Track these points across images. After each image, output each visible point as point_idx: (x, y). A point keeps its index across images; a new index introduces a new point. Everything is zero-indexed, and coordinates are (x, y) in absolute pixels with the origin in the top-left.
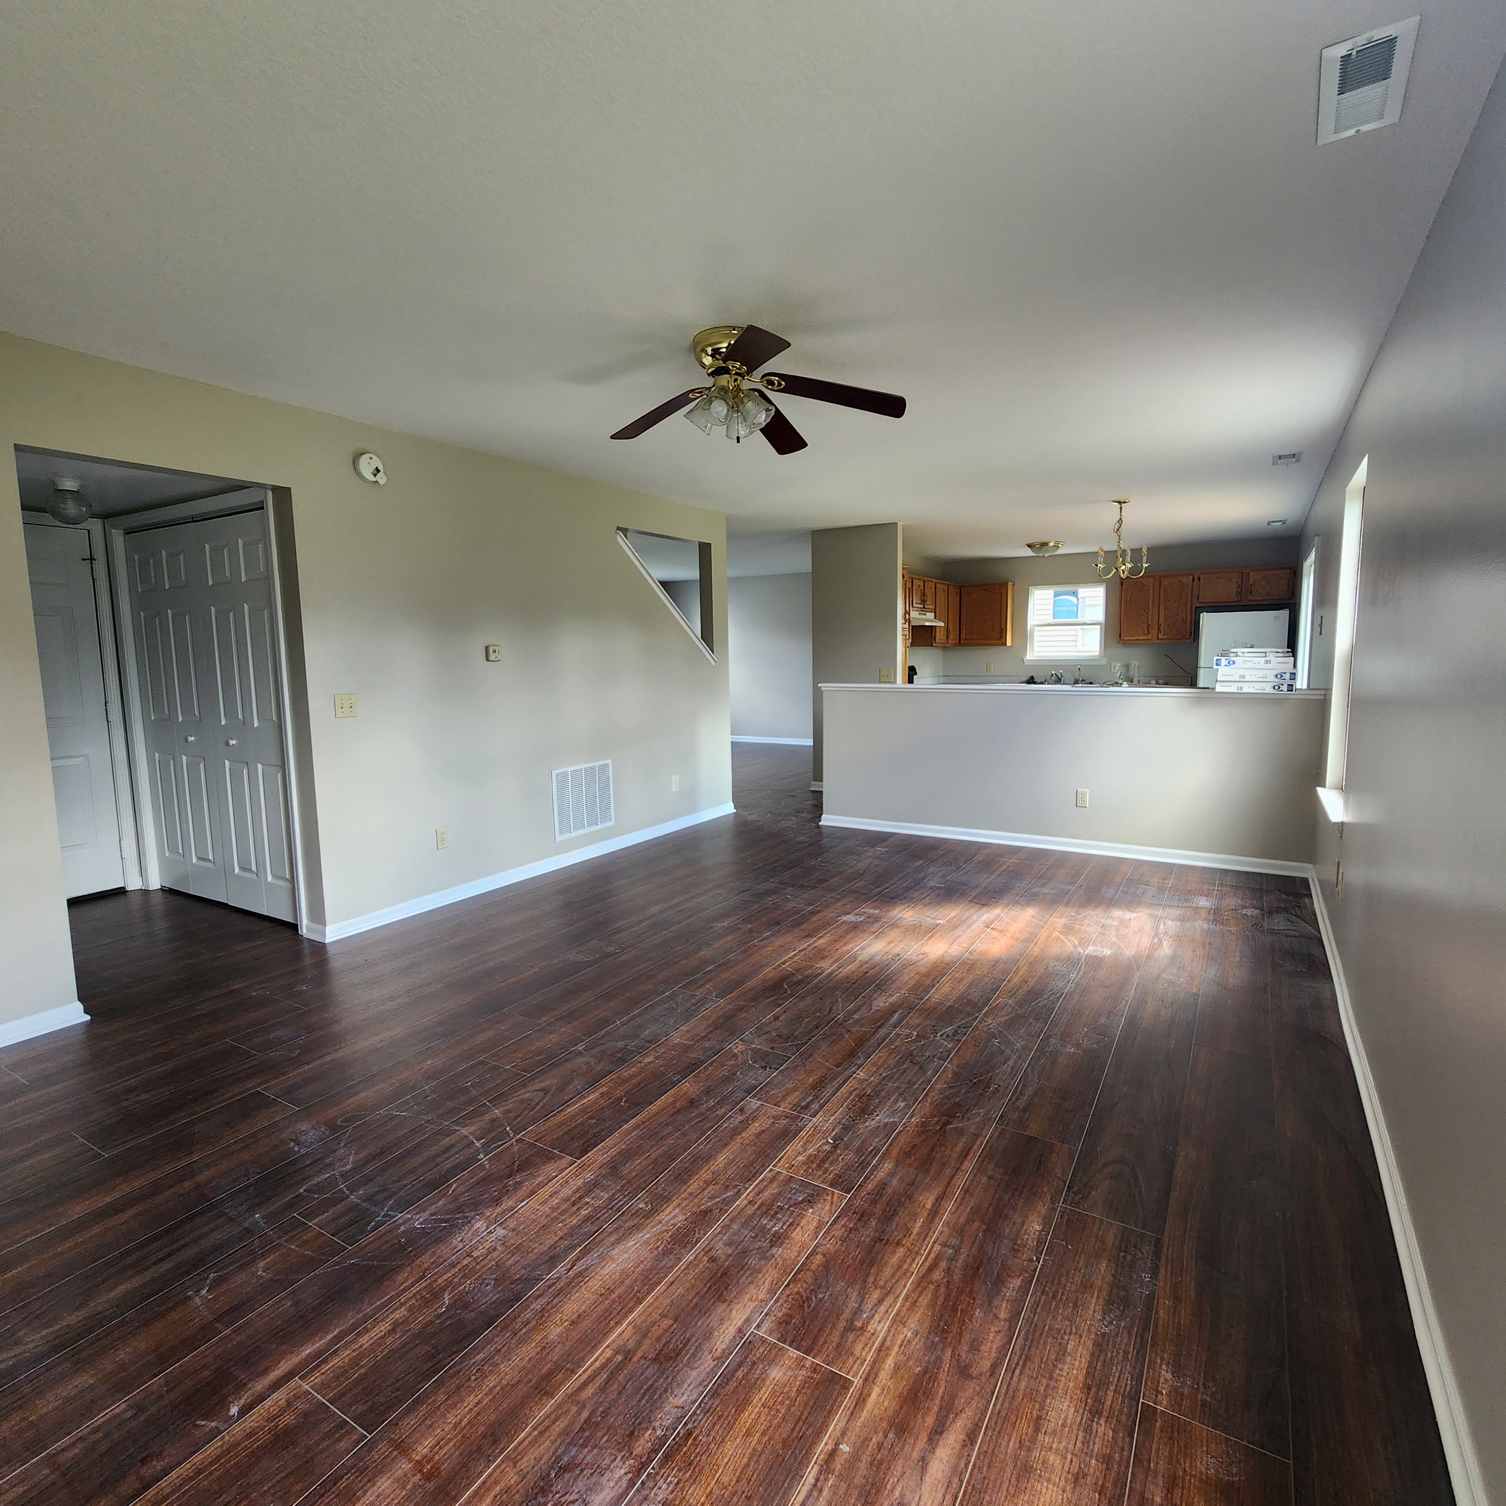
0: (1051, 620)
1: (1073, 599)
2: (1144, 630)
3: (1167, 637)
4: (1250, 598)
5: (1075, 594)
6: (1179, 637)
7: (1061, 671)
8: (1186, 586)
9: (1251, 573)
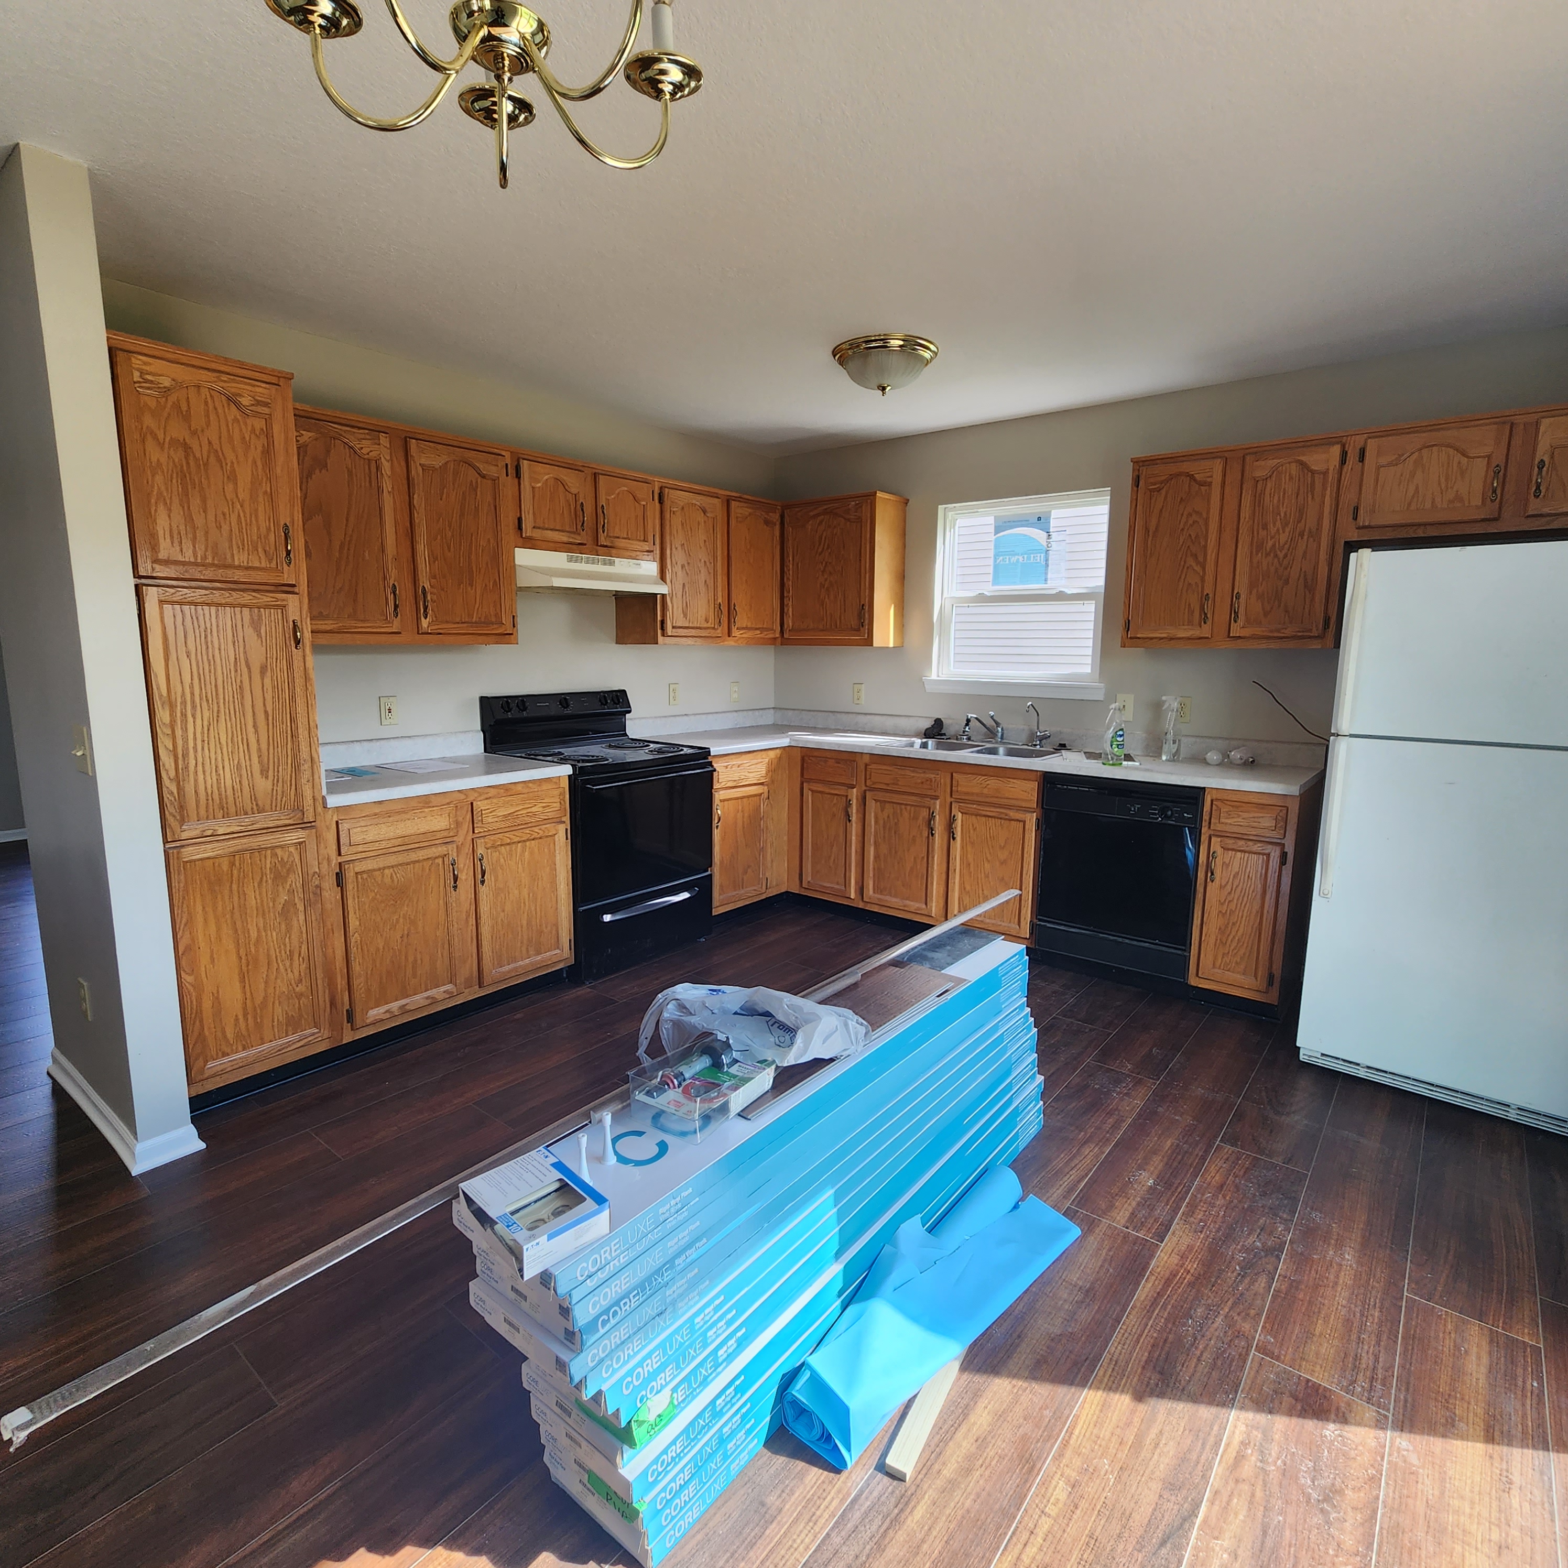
0: (989, 589)
1: (1038, 535)
2: (1192, 612)
3: (1258, 631)
4: (1535, 506)
5: (1041, 521)
6: (1288, 632)
7: (992, 713)
8: (1318, 480)
9: (1545, 423)
